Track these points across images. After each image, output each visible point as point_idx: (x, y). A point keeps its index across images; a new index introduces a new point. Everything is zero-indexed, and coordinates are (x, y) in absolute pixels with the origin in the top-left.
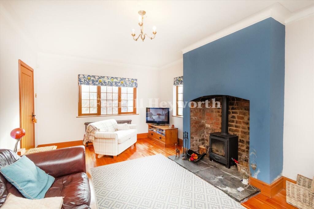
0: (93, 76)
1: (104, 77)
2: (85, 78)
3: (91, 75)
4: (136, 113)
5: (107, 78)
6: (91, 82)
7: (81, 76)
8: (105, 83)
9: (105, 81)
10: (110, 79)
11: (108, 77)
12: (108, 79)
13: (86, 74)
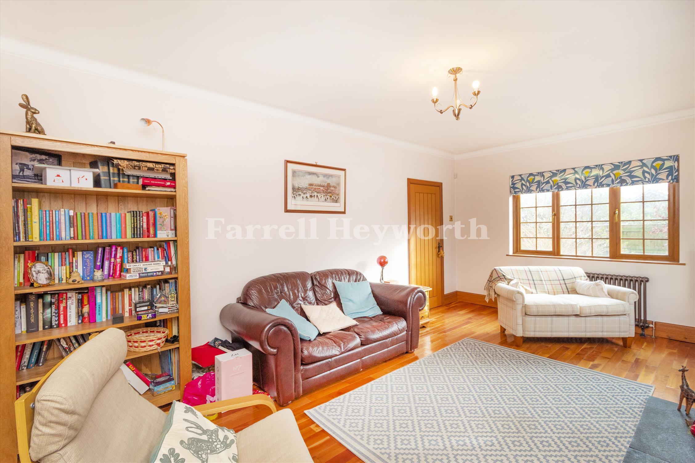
0: (539, 173)
1: (565, 170)
2: (524, 181)
3: (534, 171)
4: (678, 260)
5: (573, 171)
6: (534, 188)
7: (516, 178)
8: (566, 183)
9: (566, 179)
10: (580, 173)
11: (574, 169)
12: (576, 172)
13: (525, 171)
